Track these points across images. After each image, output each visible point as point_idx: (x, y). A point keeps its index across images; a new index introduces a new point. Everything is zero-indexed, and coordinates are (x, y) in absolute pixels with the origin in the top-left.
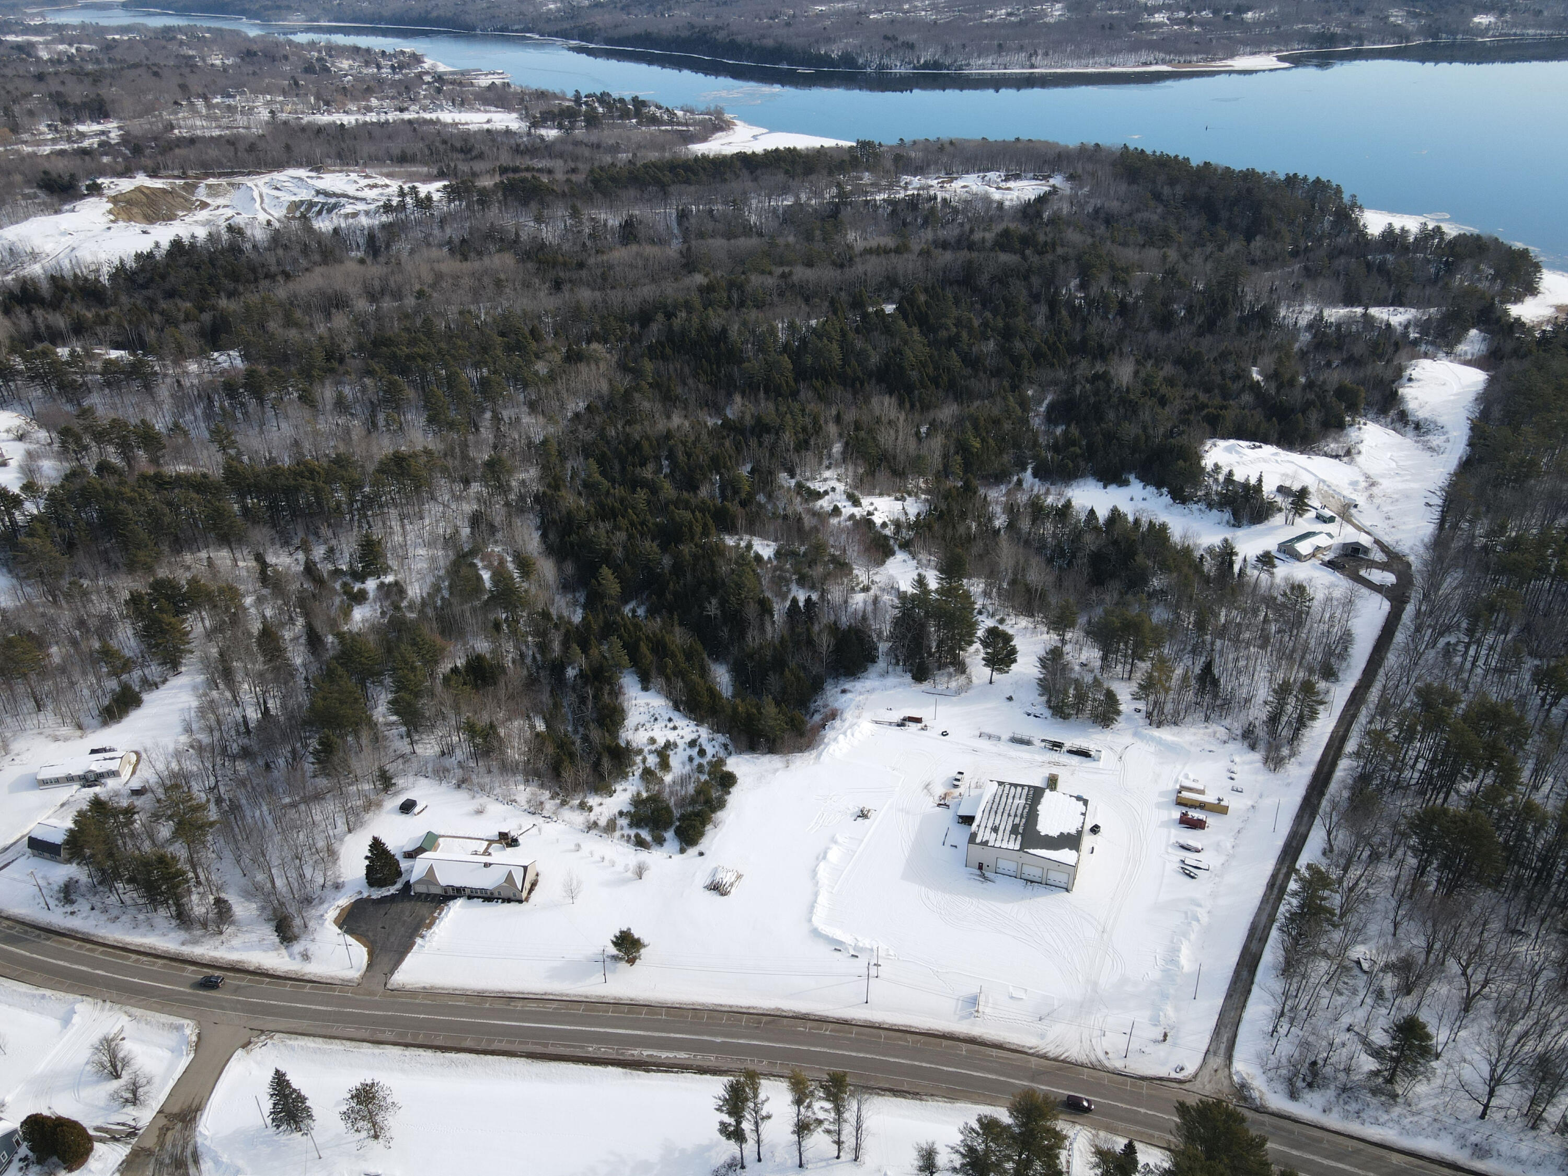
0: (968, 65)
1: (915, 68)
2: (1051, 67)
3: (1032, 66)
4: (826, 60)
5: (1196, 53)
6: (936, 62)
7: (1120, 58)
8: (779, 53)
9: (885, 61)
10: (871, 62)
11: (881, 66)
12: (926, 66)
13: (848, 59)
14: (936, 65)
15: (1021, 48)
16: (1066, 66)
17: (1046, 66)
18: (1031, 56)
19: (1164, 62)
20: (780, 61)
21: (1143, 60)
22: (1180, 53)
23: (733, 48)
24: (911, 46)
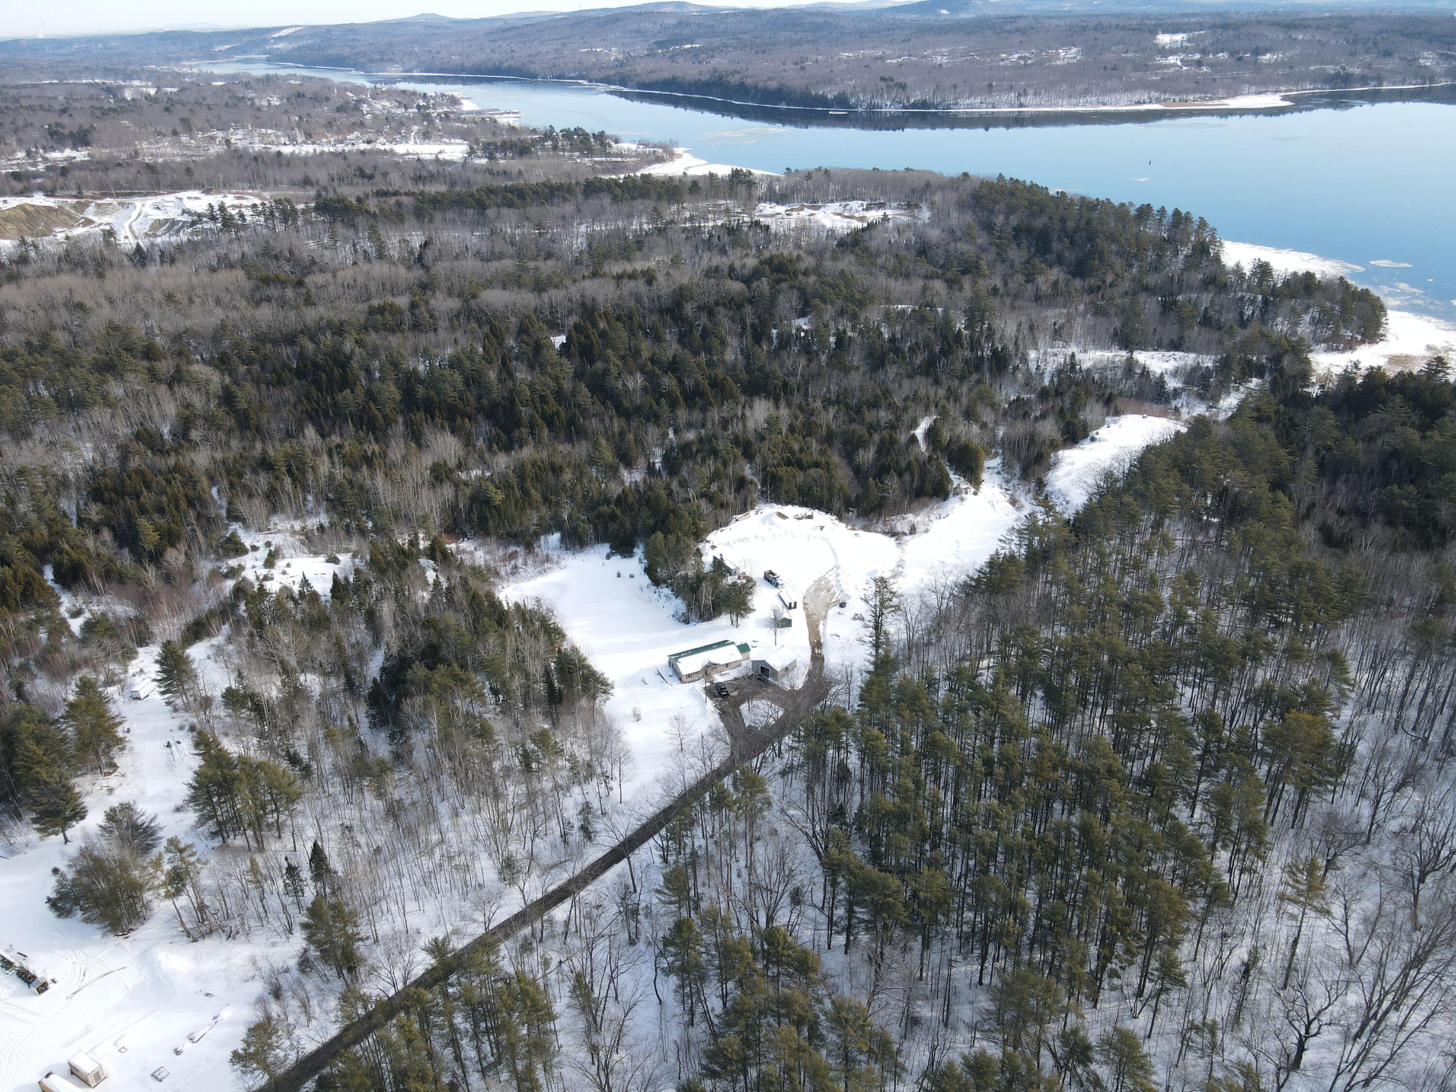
0: (956, 104)
1: (904, 107)
2: (1040, 105)
3: (1021, 105)
4: (823, 101)
5: (1194, 92)
6: (924, 101)
7: (1113, 98)
8: (780, 94)
9: (876, 101)
10: (862, 102)
11: (872, 106)
12: (914, 106)
13: (842, 101)
14: (924, 104)
15: (1011, 88)
16: (1056, 105)
17: (1036, 105)
18: (1019, 95)
19: (1158, 101)
20: (780, 100)
21: (1136, 98)
22: (1177, 92)
23: (742, 90)
24: (903, 87)
